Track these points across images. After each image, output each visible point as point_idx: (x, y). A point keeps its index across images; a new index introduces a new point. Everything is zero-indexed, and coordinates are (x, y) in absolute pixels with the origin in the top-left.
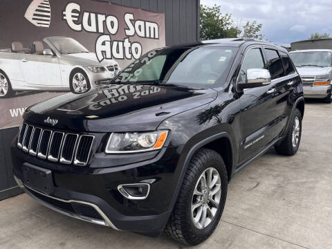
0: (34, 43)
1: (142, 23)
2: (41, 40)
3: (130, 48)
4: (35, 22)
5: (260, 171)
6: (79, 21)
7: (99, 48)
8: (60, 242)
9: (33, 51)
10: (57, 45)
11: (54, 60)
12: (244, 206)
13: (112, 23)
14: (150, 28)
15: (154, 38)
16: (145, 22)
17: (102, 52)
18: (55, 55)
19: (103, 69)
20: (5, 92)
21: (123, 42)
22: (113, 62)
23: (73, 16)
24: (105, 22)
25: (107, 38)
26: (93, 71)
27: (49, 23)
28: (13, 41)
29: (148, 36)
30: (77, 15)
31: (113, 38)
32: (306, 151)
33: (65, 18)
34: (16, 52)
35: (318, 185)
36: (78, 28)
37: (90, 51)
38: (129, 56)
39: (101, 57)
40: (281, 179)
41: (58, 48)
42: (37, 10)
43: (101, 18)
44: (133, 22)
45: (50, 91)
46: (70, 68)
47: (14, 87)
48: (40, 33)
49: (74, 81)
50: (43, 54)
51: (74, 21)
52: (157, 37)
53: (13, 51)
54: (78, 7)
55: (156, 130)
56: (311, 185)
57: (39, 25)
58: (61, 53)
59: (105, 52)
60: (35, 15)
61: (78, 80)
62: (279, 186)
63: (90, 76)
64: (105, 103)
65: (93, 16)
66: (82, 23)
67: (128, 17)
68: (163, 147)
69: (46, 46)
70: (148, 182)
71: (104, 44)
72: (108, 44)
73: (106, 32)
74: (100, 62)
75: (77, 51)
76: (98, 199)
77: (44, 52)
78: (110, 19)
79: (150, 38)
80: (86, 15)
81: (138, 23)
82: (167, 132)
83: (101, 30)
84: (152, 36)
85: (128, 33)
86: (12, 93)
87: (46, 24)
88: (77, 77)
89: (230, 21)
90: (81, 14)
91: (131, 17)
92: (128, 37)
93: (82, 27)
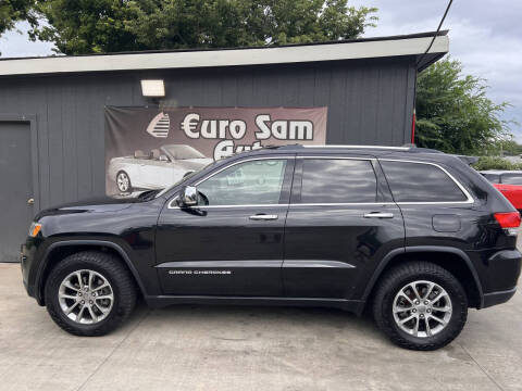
0: (153, 151)
1: (283, 124)
2: (158, 147)
4: (155, 135)
6: (197, 129)
7: (219, 153)
9: (151, 157)
10: (173, 152)
11: (169, 164)
13: (238, 129)
15: (305, 139)
16: (288, 121)
17: (223, 157)
18: (170, 160)
20: (126, 188)
21: (251, 146)
23: (191, 126)
24: (227, 128)
25: (231, 143)
27: (167, 134)
28: (136, 150)
29: (292, 137)
30: (196, 124)
31: (237, 143)
33: (182, 128)
34: (137, 158)
37: (207, 156)
41: (173, 154)
42: (158, 124)
43: (223, 124)
44: (269, 124)
46: (184, 172)
48: (159, 142)
51: (192, 130)
53: (135, 158)
54: (197, 117)
57: (158, 136)
58: (176, 159)
60: (155, 128)
65: (214, 123)
66: (200, 131)
67: (261, 120)
69: (162, 153)
71: (225, 149)
72: (230, 149)
73: (228, 136)
75: (193, 156)
77: (160, 158)
78: (233, 125)
79: (296, 139)
80: (206, 123)
81: (276, 124)
83: (222, 135)
84: (301, 137)
85: (259, 136)
86: (131, 189)
87: (164, 135)
90: (200, 123)
91: (267, 118)
92: (260, 140)
93: (200, 134)
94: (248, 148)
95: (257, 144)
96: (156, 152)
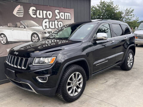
0: (17, 23)
1: (63, 14)
2: (19, 22)
3: (58, 24)
4: (17, 15)
5: (110, 76)
7: (44, 24)
8: (20, 99)
9: (16, 26)
11: (25, 29)
12: (97, 90)
13: (50, 14)
14: (67, 15)
15: (69, 19)
16: (64, 13)
17: (45, 26)
18: (25, 28)
19: (45, 33)
20: (5, 42)
21: (54, 21)
22: (50, 30)
23: (32, 12)
24: (46, 14)
25: (47, 20)
26: (41, 34)
27: (23, 15)
28: (8, 23)
29: (66, 18)
30: (35, 11)
31: (50, 20)
33: (29, 13)
34: (9, 27)
35: (133, 83)
36: (35, 16)
37: (40, 25)
38: (57, 27)
39: (44, 28)
40: (118, 80)
41: (26, 25)
42: (18, 11)
43: (45, 12)
44: (59, 13)
45: (23, 42)
46: (31, 32)
47: (9, 40)
48: (19, 19)
49: (33, 38)
50: (20, 27)
51: (33, 14)
52: (70, 19)
53: (8, 27)
54: (35, 8)
55: (51, 57)
56: (130, 83)
58: (28, 27)
59: (46, 26)
60: (17, 12)
61: (35, 37)
62: (116, 83)
63: (40, 36)
64: (45, 46)
65: (41, 12)
66: (36, 15)
67: (57, 11)
68: (54, 63)
69: (21, 24)
70: (47, 76)
71: (46, 22)
72: (48, 23)
73: (47, 18)
74: (44, 30)
75: (34, 26)
76: (30, 82)
77: (21, 27)
78: (48, 12)
79: (67, 19)
80: (38, 11)
81: (61, 14)
82: (56, 57)
83: (45, 17)
84: (68, 19)
85: (57, 18)
86: (8, 43)
88: (34, 36)
89: (118, 8)
90: (36, 11)
91: (58, 11)
92: (57, 19)
93: (37, 16)
94: (53, 22)
95: (56, 21)
96: (18, 24)
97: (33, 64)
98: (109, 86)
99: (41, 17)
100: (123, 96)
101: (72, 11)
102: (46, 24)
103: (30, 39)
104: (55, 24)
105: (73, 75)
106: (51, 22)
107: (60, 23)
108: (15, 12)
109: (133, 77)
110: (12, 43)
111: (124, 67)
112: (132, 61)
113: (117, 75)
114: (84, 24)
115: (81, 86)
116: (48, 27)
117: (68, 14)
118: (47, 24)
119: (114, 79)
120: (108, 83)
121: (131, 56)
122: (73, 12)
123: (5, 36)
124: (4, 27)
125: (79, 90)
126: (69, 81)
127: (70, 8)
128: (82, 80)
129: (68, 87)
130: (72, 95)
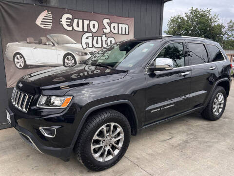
0: (41, 38)
1: (116, 25)
2: (45, 36)
3: (106, 41)
4: (42, 26)
5: (181, 129)
6: (71, 25)
7: (84, 41)
9: (40, 43)
10: (55, 39)
11: (53, 48)
13: (94, 25)
14: (122, 28)
16: (118, 24)
17: (86, 43)
18: (54, 45)
19: (86, 54)
20: (22, 66)
21: (101, 37)
22: (94, 50)
23: (66, 22)
24: (88, 25)
25: (90, 34)
26: (79, 55)
27: (51, 26)
28: (28, 37)
29: (120, 32)
30: (70, 21)
31: (94, 34)
32: (229, 118)
33: (61, 23)
34: (29, 43)
35: (216, 145)
36: (70, 28)
37: (78, 42)
38: (105, 46)
39: (85, 46)
40: (191, 137)
41: (56, 41)
42: (44, 19)
43: (86, 22)
44: (109, 24)
45: (50, 66)
46: (64, 53)
47: (28, 63)
48: (45, 32)
49: (66, 61)
50: (46, 44)
51: (67, 25)
52: (127, 33)
53: (28, 43)
54: (70, 16)
55: (64, 96)
57: (45, 28)
58: (58, 44)
59: (88, 43)
60: (42, 22)
61: (69, 60)
62: (186, 142)
63: (77, 58)
65: (80, 21)
66: (72, 26)
67: (106, 21)
69: (48, 40)
70: (55, 128)
71: (87, 38)
72: (90, 38)
73: (89, 31)
74: (84, 49)
75: (69, 42)
77: (47, 44)
78: (92, 23)
79: (122, 34)
80: (76, 21)
81: (113, 25)
82: (72, 97)
83: (86, 29)
84: (124, 33)
85: (105, 31)
86: (26, 67)
87: (49, 27)
88: (68, 58)
89: (217, 19)
90: (72, 20)
91: (108, 21)
92: (105, 34)
93: (73, 28)
94: (99, 38)
95: (104, 36)
96: (44, 39)
97: (37, 106)
98: (173, 147)
99: (80, 29)
100: (192, 169)
101: (132, 21)
102: (87, 41)
103: (62, 63)
104: (102, 41)
105: (104, 127)
106: (95, 38)
107: (109, 39)
108: (39, 22)
109: (219, 134)
110: (32, 67)
111: (206, 114)
112: (222, 106)
113: (191, 128)
114: (144, 42)
115: (120, 145)
116: (90, 45)
117: (124, 26)
118: (90, 41)
119: (185, 134)
120: (173, 141)
121: (221, 97)
122: (133, 23)
123: (22, 56)
124: (21, 43)
125: (116, 152)
126: (95, 137)
127: (128, 17)
128: (122, 136)
129: (93, 147)
130: (101, 160)
